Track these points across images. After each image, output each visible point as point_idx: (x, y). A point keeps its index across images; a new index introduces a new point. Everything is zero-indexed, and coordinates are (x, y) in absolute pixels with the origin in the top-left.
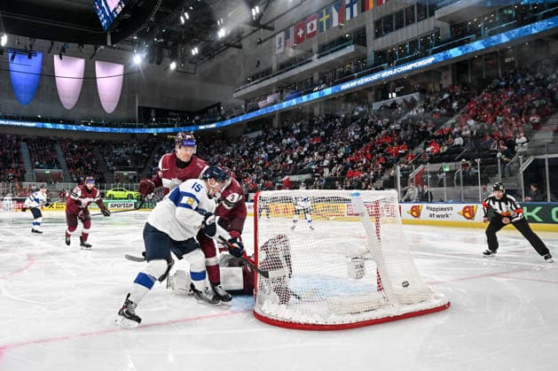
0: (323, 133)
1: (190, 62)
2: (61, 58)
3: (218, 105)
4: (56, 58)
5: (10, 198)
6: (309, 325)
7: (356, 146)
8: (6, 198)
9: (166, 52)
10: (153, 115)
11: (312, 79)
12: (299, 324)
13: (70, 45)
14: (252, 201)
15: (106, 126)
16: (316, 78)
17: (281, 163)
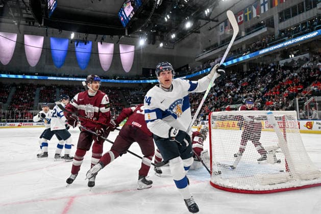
0: (250, 80)
1: (171, 43)
2: (102, 44)
3: (187, 66)
4: (99, 44)
6: (243, 190)
7: (269, 87)
9: (157, 37)
10: (151, 72)
11: (241, 48)
12: (238, 189)
13: (106, 36)
14: (208, 120)
15: (126, 79)
16: (244, 47)
17: (225, 98)
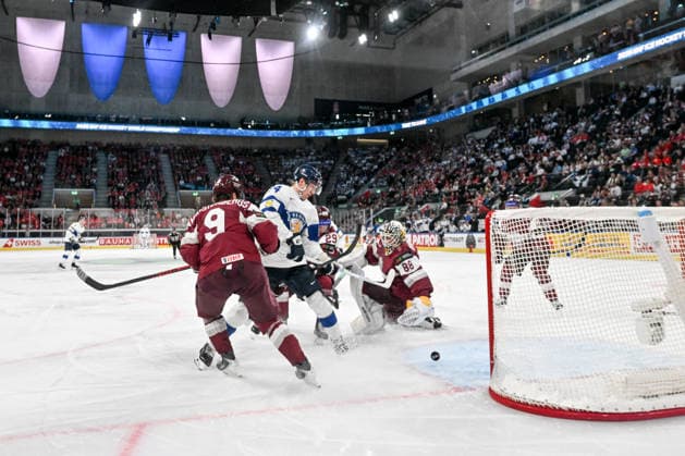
0: (592, 127)
1: (387, 33)
2: (210, 38)
3: (429, 92)
4: (204, 39)
5: (148, 230)
6: (575, 411)
7: (645, 145)
8: (142, 230)
9: (352, 20)
10: (336, 109)
11: (571, 46)
12: (560, 409)
13: (222, 18)
14: (483, 231)
15: (272, 128)
16: (578, 43)
17: (527, 174)
